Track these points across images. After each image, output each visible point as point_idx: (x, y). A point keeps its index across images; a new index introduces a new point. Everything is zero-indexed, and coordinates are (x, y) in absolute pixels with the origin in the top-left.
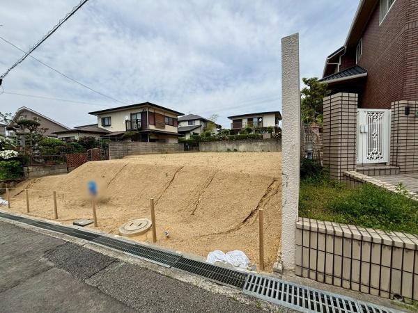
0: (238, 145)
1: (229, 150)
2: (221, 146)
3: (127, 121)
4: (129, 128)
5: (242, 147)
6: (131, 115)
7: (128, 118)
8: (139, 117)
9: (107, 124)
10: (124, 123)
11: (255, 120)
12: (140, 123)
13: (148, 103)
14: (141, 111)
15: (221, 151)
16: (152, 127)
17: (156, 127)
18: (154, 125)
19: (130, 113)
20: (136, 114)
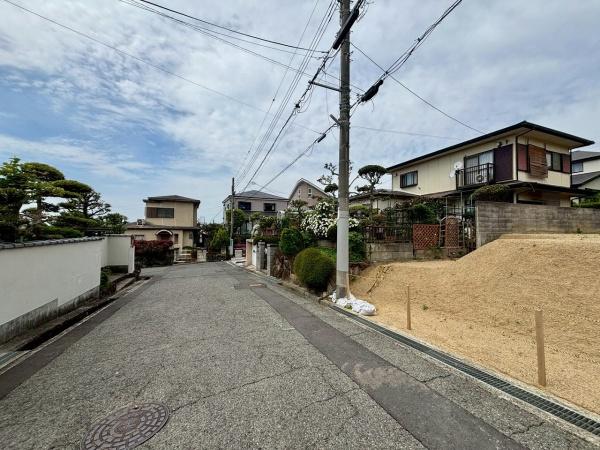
3: (457, 172)
4: (462, 184)
6: (466, 159)
8: (489, 159)
9: (409, 182)
10: (453, 175)
12: (492, 172)
13: (525, 125)
14: (496, 146)
16: (523, 177)
17: (531, 176)
18: (528, 171)
19: (462, 156)
20: (478, 156)
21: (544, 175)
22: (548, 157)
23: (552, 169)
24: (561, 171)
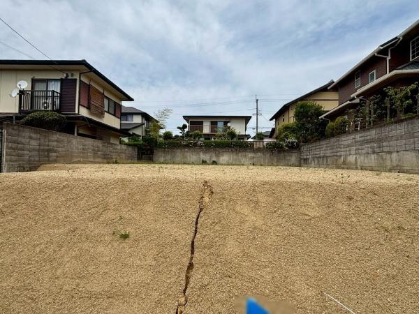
0: (218, 156)
1: (204, 162)
2: (192, 156)
4: (26, 107)
5: (225, 158)
6: (34, 81)
7: (25, 85)
8: (56, 87)
11: (220, 125)
12: (57, 101)
15: (193, 163)
16: (84, 112)
17: (91, 113)
18: (88, 108)
19: (30, 77)
20: (47, 81)
21: (101, 115)
22: (106, 102)
23: (108, 112)
24: (114, 115)
